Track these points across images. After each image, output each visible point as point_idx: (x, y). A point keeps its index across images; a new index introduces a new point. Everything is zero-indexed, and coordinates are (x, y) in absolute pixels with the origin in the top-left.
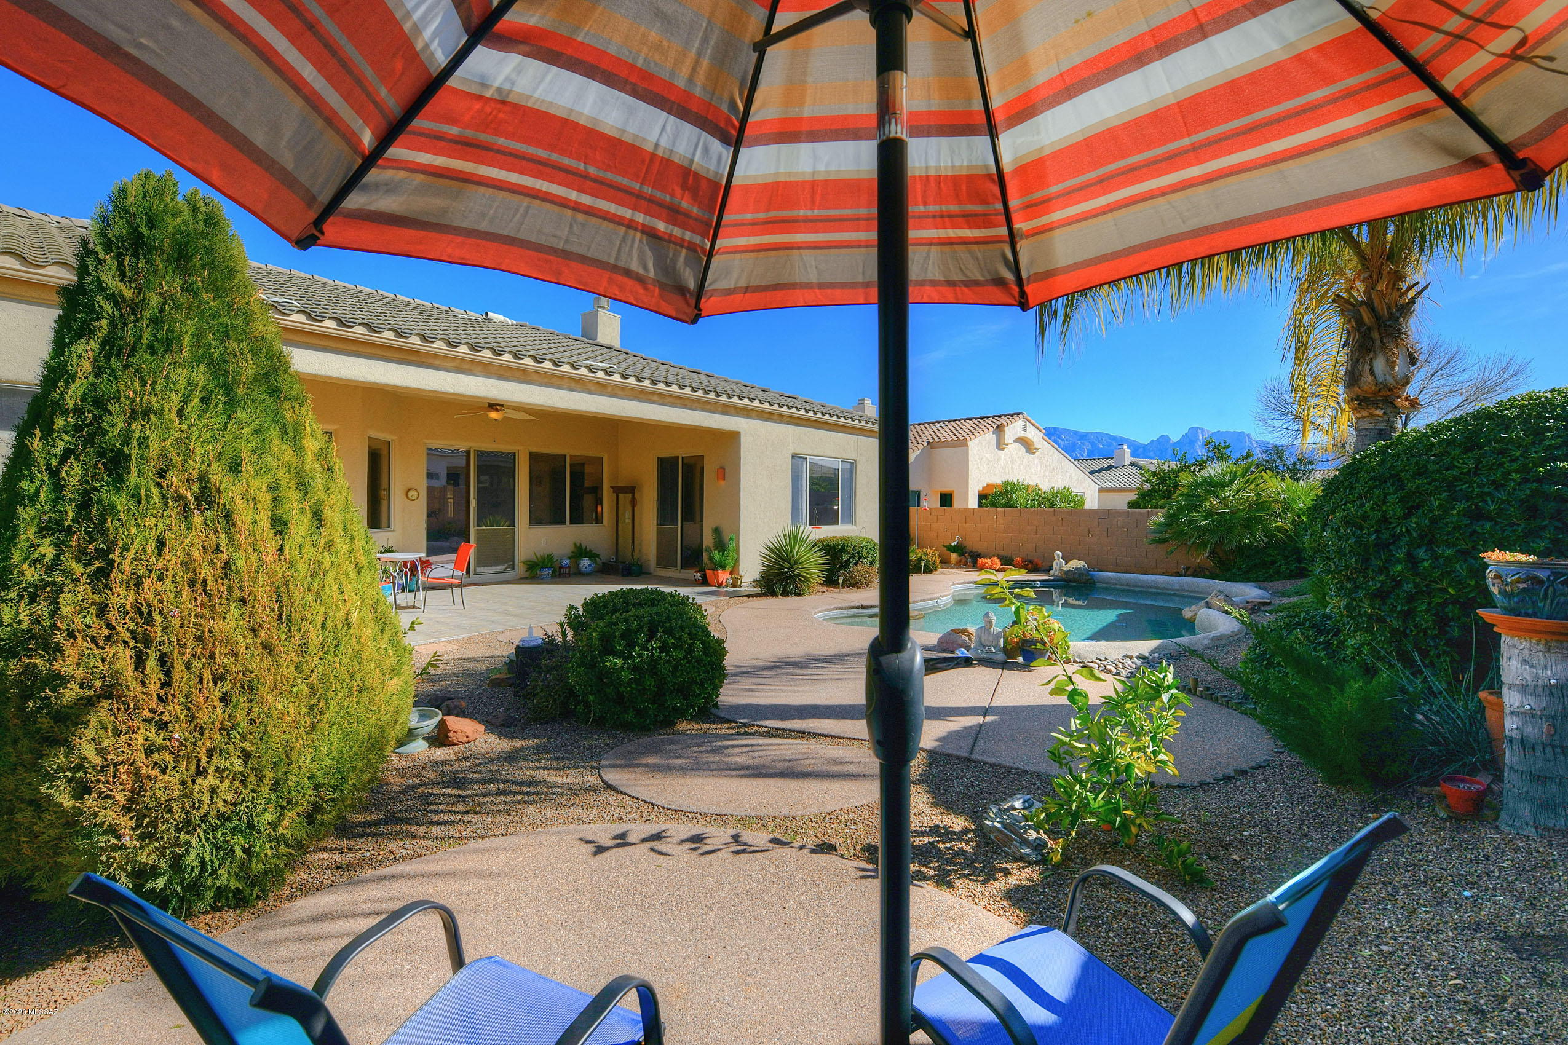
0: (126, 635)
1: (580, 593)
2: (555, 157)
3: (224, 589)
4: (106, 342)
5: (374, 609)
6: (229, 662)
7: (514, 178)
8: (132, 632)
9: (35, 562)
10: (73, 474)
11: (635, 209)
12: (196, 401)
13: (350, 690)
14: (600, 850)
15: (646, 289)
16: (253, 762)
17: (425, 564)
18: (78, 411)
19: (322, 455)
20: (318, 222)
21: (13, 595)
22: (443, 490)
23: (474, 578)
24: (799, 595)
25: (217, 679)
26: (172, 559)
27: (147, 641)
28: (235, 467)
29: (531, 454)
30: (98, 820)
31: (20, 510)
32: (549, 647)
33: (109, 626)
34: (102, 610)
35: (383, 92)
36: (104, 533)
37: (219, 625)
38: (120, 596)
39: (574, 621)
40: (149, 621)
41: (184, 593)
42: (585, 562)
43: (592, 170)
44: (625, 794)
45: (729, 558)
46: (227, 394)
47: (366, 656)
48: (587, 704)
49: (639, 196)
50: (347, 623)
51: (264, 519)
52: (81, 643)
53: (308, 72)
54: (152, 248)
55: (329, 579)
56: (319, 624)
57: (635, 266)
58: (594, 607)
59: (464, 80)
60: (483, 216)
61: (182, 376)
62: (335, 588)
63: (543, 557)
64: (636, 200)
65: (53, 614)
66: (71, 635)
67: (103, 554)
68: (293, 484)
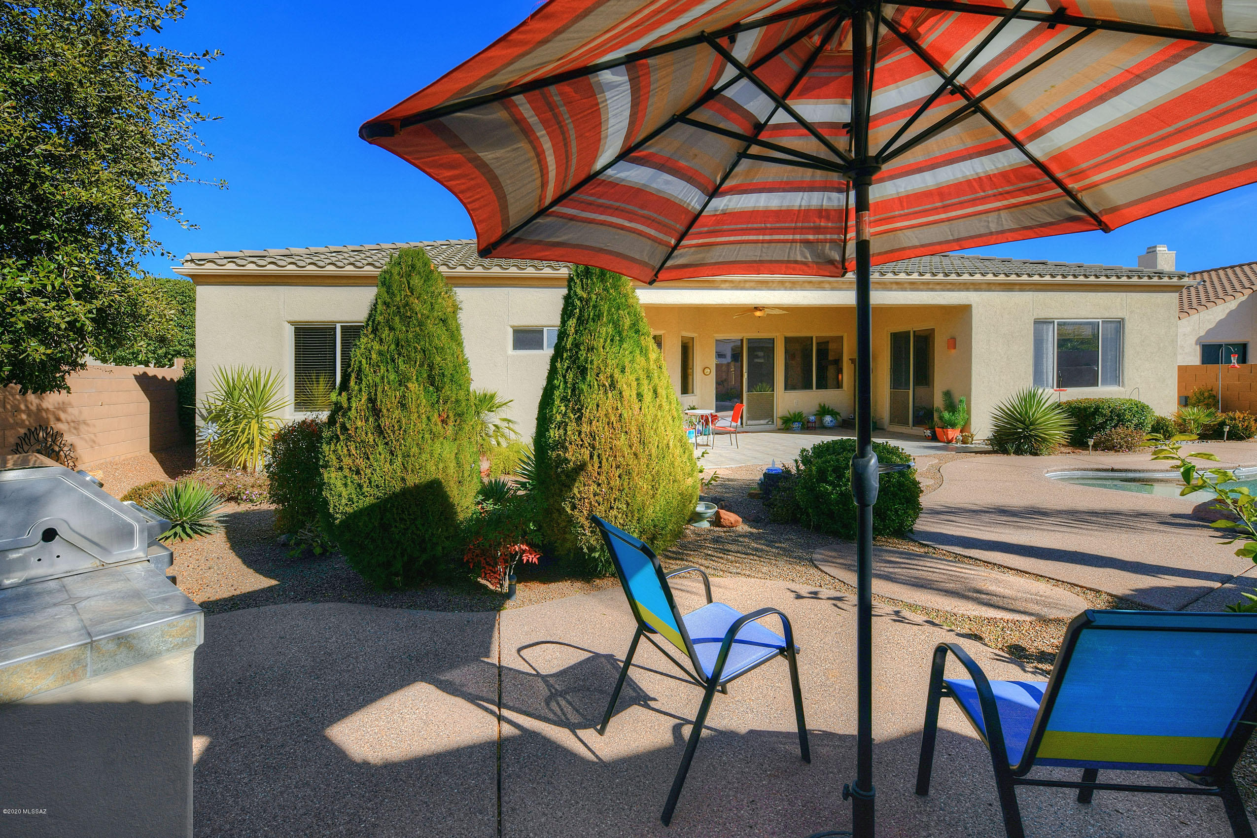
0: (587, 445)
1: (810, 441)
2: (750, 226)
3: (619, 426)
4: (579, 319)
5: (680, 441)
6: (621, 459)
7: (732, 238)
8: (589, 444)
9: (560, 413)
10: (570, 376)
11: (794, 234)
12: (609, 341)
13: (669, 480)
14: (799, 597)
15: (809, 267)
16: (630, 508)
17: (715, 418)
18: (571, 350)
19: (657, 360)
20: (656, 275)
21: (553, 426)
22: (728, 364)
23: (745, 428)
24: (1036, 454)
25: (618, 467)
26: (602, 413)
27: (594, 448)
28: (623, 371)
29: (786, 338)
30: (579, 521)
31: (555, 392)
32: (785, 474)
33: (582, 440)
34: (580, 433)
35: (678, 226)
36: (580, 401)
37: (618, 443)
38: (585, 428)
39: (805, 459)
40: (594, 439)
41: (606, 428)
42: (828, 419)
43: (768, 225)
44: (826, 573)
45: (960, 418)
46: (619, 336)
47: (676, 464)
48: (808, 515)
49: (795, 228)
50: (668, 446)
51: (634, 396)
52: (573, 446)
53: (653, 232)
54: (592, 273)
55: (660, 424)
56: (656, 445)
57: (799, 258)
58: (819, 450)
59: (708, 211)
60: (720, 256)
61: (604, 330)
62: (662, 428)
63: (794, 414)
64: (794, 230)
65: (565, 434)
66: (571, 443)
67: (580, 410)
68: (645, 377)
